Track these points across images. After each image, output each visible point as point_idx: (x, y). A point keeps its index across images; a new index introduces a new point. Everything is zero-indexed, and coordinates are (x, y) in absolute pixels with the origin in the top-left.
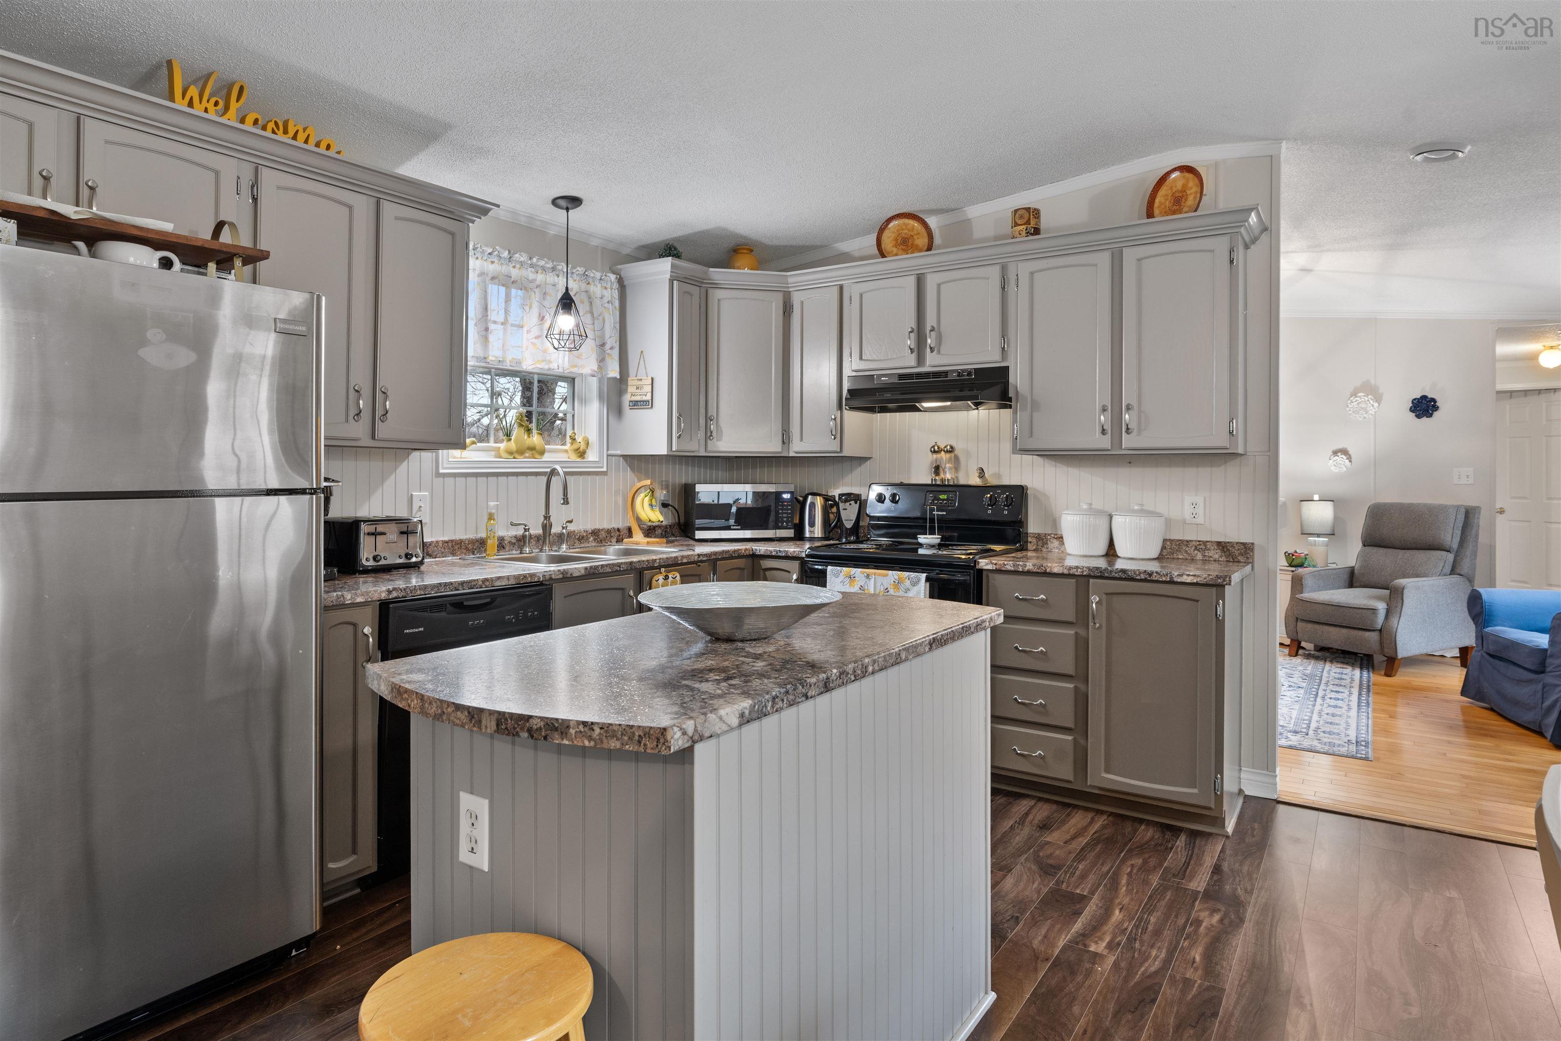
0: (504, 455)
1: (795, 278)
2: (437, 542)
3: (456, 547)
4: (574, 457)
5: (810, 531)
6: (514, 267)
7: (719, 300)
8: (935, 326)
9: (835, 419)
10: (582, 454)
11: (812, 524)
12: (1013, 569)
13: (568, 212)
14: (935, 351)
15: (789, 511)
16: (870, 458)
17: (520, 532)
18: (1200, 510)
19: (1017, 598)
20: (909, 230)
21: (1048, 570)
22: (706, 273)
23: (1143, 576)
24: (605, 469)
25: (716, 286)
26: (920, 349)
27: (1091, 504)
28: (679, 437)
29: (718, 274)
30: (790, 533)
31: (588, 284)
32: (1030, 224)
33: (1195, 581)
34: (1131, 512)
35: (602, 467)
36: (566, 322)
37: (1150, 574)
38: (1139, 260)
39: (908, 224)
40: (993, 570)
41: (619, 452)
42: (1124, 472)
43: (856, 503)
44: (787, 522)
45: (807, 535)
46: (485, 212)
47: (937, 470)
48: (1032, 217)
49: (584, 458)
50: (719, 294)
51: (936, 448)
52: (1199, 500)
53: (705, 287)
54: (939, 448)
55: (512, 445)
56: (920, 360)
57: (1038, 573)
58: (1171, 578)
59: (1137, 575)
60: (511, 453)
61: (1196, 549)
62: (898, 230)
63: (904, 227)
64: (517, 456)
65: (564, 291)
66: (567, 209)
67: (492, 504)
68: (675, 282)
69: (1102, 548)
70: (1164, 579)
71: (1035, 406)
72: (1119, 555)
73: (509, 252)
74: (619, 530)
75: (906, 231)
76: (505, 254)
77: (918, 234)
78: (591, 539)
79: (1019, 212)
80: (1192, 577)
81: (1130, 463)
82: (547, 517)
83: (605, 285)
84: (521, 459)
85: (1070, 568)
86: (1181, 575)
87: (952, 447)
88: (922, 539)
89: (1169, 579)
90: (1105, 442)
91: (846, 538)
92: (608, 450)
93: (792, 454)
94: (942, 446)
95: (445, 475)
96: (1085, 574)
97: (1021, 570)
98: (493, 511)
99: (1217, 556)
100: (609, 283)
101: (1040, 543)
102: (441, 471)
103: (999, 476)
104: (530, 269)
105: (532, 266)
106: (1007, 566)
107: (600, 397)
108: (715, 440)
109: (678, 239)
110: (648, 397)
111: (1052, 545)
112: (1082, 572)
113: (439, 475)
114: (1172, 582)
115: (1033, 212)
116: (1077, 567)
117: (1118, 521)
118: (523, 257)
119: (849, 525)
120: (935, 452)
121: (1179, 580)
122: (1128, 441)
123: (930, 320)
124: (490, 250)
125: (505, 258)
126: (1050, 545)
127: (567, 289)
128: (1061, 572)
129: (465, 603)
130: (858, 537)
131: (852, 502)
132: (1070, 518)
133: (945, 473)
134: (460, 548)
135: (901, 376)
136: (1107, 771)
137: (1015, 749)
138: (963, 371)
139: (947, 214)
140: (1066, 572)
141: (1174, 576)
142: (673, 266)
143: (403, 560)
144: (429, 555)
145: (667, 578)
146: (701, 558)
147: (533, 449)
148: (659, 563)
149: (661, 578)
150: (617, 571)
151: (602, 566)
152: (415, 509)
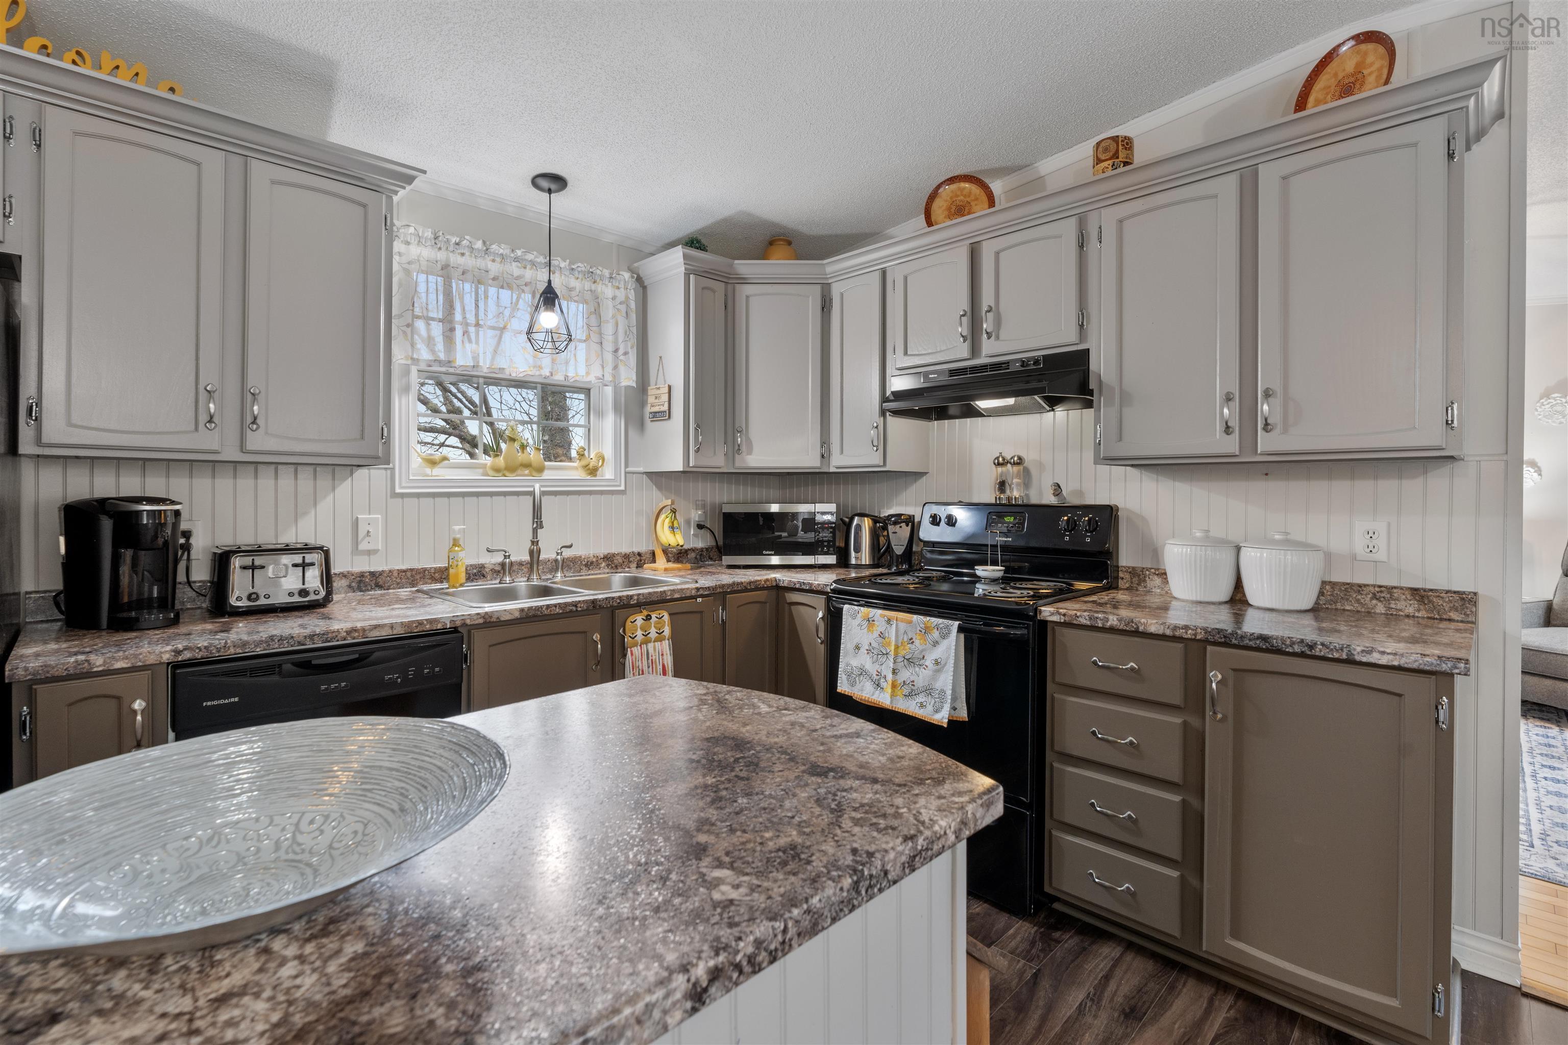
0: (491, 472)
1: (834, 266)
2: (389, 571)
3: (418, 577)
4: (580, 474)
5: (857, 558)
6: (493, 261)
7: (747, 297)
8: (993, 305)
9: (877, 427)
10: (593, 471)
11: (858, 549)
12: (1088, 623)
13: (548, 192)
14: (993, 338)
16: (926, 473)
18: (1381, 542)
19: (1095, 663)
20: (965, 196)
21: (1141, 629)
22: (731, 266)
23: (1297, 649)
24: (622, 488)
25: (744, 281)
26: (974, 338)
27: (1208, 531)
28: (697, 451)
29: (744, 267)
30: (831, 559)
31: (595, 282)
32: (1118, 158)
33: (1396, 663)
34: (1266, 542)
35: (620, 486)
36: (548, 319)
37: (1312, 647)
38: (1284, 178)
39: (965, 188)
40: (1060, 623)
41: (641, 469)
42: (1259, 487)
43: (907, 525)
44: (828, 547)
45: (853, 561)
46: (410, 180)
47: (1002, 486)
48: (1120, 147)
49: (595, 476)
50: (748, 289)
51: (1001, 459)
52: (1380, 526)
53: (732, 281)
54: (1004, 459)
55: (500, 461)
56: (975, 350)
57: (1125, 630)
58: (1350, 653)
59: (1287, 646)
60: (497, 470)
61: (1374, 597)
62: (951, 198)
63: (959, 193)
64: (507, 474)
65: (546, 286)
66: (551, 191)
67: (457, 528)
68: (691, 276)
69: (1224, 591)
70: (1336, 655)
71: (1125, 399)
72: (1251, 602)
73: (484, 243)
74: (639, 554)
75: (962, 198)
76: (479, 245)
77: (976, 199)
78: (604, 564)
79: (1103, 144)
80: (1391, 657)
81: (1267, 474)
82: (535, 542)
83: (617, 284)
84: (511, 477)
85: (1176, 628)
86: (1369, 652)
87: (1020, 458)
88: (981, 571)
89: (1344, 656)
90: (1230, 445)
91: (897, 566)
92: (626, 466)
93: (832, 470)
94: (1008, 457)
95: (402, 496)
96: (1198, 637)
97: (1100, 625)
98: (458, 536)
99: (1410, 610)
100: (622, 283)
101: (1135, 580)
102: (398, 490)
103: (1080, 493)
104: (514, 264)
105: (516, 259)
106: (1080, 619)
107: (616, 409)
108: (744, 454)
109: (702, 232)
110: (666, 408)
111: (1152, 583)
112: (1195, 635)
113: (395, 495)
114: (1350, 661)
115: (1122, 141)
116: (1186, 627)
117: (1249, 556)
118: (504, 250)
119: (899, 550)
120: (999, 464)
121: (1364, 659)
122: (1266, 443)
123: (987, 299)
124: (454, 239)
125: (478, 250)
126: (1149, 583)
128: (1161, 632)
129: (314, 662)
130: (910, 565)
131: (903, 525)
132: (1177, 549)
133: (1011, 490)
134: (423, 577)
135: (953, 372)
136: (1236, 935)
137: (1091, 874)
138: (1029, 359)
139: (1016, 173)
140: (1168, 632)
141: (1355, 653)
142: (685, 257)
143: (297, 599)
144: (379, 586)
145: (648, 618)
146: (701, 592)
147: (527, 465)
148: (638, 599)
149: (639, 619)
150: (571, 611)
151: (548, 606)
152: (362, 534)
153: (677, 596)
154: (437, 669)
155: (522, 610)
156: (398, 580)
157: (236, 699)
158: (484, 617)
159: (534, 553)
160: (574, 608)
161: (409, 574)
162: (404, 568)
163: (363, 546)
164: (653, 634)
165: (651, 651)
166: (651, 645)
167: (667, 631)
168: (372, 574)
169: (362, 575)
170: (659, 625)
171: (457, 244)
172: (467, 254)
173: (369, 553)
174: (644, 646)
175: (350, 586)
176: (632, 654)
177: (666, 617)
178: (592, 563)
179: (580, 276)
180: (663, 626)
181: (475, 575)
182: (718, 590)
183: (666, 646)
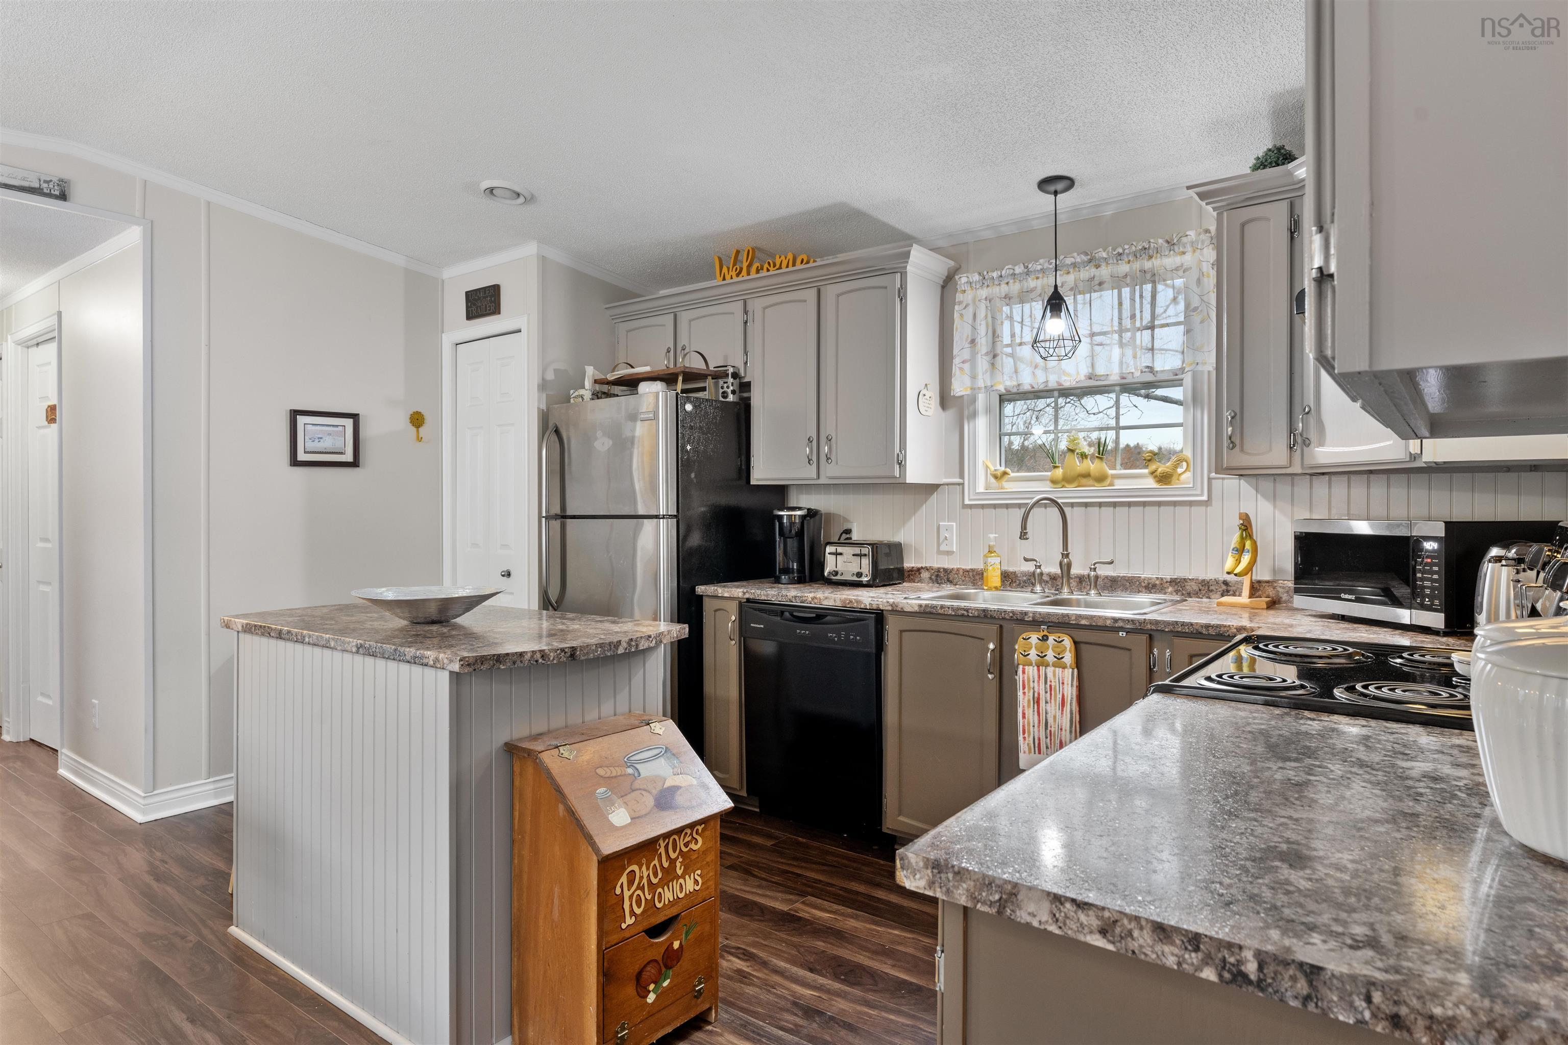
0: (1051, 484)
2: (958, 570)
3: (977, 577)
4: (1151, 483)
13: (1056, 196)
15: (1435, 577)
17: (1030, 567)
24: (1205, 498)
28: (1230, 447)
31: (1151, 257)
35: (1202, 495)
36: (1056, 326)
44: (1430, 599)
55: (1059, 472)
60: (1054, 482)
64: (1067, 485)
65: (1053, 290)
66: (1056, 193)
68: (1226, 214)
82: (1065, 554)
83: (1181, 249)
84: (1070, 488)
92: (1212, 470)
95: (971, 507)
98: (992, 543)
102: (967, 502)
108: (1312, 445)
113: (965, 506)
127: (1056, 286)
142: (1203, 196)
143: (855, 578)
144: (950, 581)
145: (1045, 639)
146: (1120, 624)
147: (1087, 475)
148: (1033, 617)
149: (1034, 638)
150: (963, 615)
151: (942, 607)
152: (942, 538)
153: (1083, 622)
154: (858, 638)
155: (920, 606)
156: (963, 578)
157: (762, 626)
158: (892, 605)
159: (1066, 567)
160: (965, 613)
161: (971, 574)
162: (968, 567)
163: (943, 548)
164: (1050, 656)
165: (1050, 675)
166: (1050, 670)
167: (1069, 658)
168: (945, 570)
169: (938, 570)
170: (1059, 650)
171: (1001, 276)
172: (1011, 281)
173: (949, 553)
174: (1042, 669)
175: (930, 578)
176: (1024, 672)
177: (1068, 642)
178: (1154, 586)
179: (1131, 258)
180: (1064, 651)
181: (1024, 582)
182: (1149, 626)
183: (1068, 675)
